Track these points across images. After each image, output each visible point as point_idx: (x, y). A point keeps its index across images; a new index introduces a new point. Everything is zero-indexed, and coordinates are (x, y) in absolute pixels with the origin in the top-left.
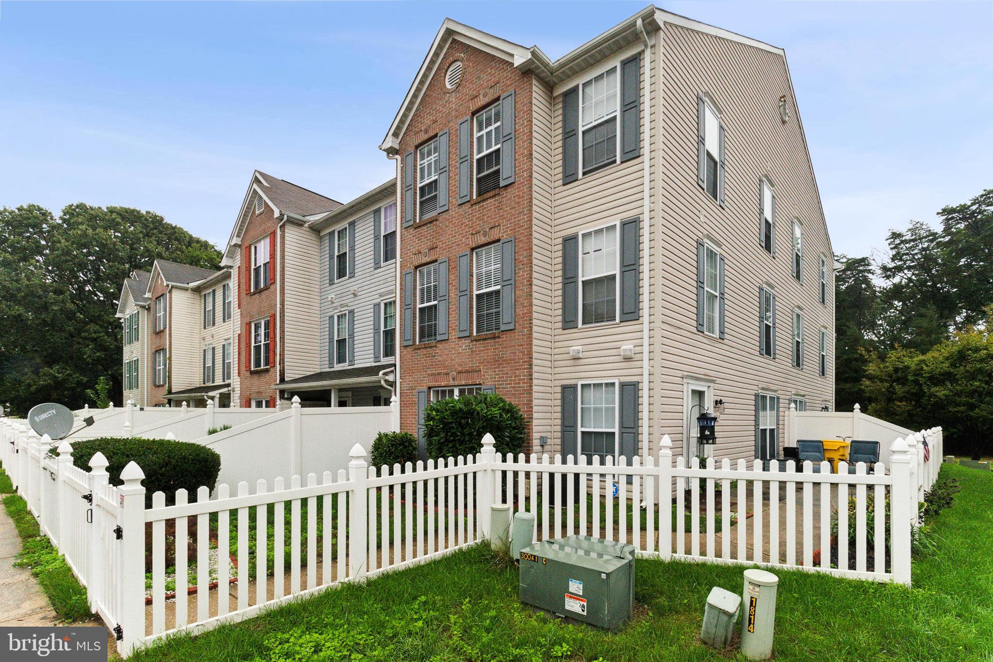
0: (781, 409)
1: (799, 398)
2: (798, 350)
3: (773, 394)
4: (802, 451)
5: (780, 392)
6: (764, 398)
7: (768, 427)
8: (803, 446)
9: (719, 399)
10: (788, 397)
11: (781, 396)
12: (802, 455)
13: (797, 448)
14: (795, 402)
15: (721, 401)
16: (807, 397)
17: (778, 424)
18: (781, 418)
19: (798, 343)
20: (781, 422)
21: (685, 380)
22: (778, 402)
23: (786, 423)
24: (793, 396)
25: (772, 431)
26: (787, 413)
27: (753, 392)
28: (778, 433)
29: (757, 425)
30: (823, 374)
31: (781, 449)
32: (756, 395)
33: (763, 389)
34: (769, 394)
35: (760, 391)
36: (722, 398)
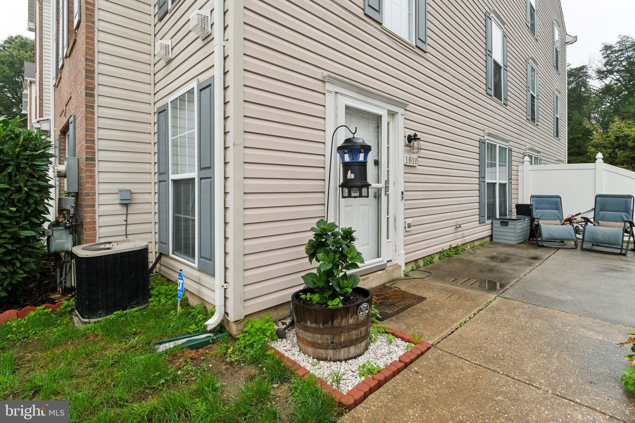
0: (513, 163)
1: (534, 154)
2: (533, 105)
3: (504, 144)
4: (536, 209)
5: (511, 143)
6: (492, 147)
7: (498, 181)
8: (537, 203)
9: (412, 133)
10: (522, 151)
11: (513, 149)
12: (536, 213)
13: (531, 205)
14: (531, 157)
15: (415, 135)
16: (541, 154)
17: (510, 179)
18: (513, 173)
19: (533, 97)
20: (514, 177)
21: (328, 86)
22: (510, 156)
23: (520, 178)
24: (527, 151)
25: (503, 186)
26: (520, 168)
27: (478, 138)
28: (510, 189)
29: (482, 177)
30: (557, 136)
31: (514, 206)
32: (482, 142)
33: (490, 135)
34: (499, 143)
35: (486, 137)
36: (417, 133)
